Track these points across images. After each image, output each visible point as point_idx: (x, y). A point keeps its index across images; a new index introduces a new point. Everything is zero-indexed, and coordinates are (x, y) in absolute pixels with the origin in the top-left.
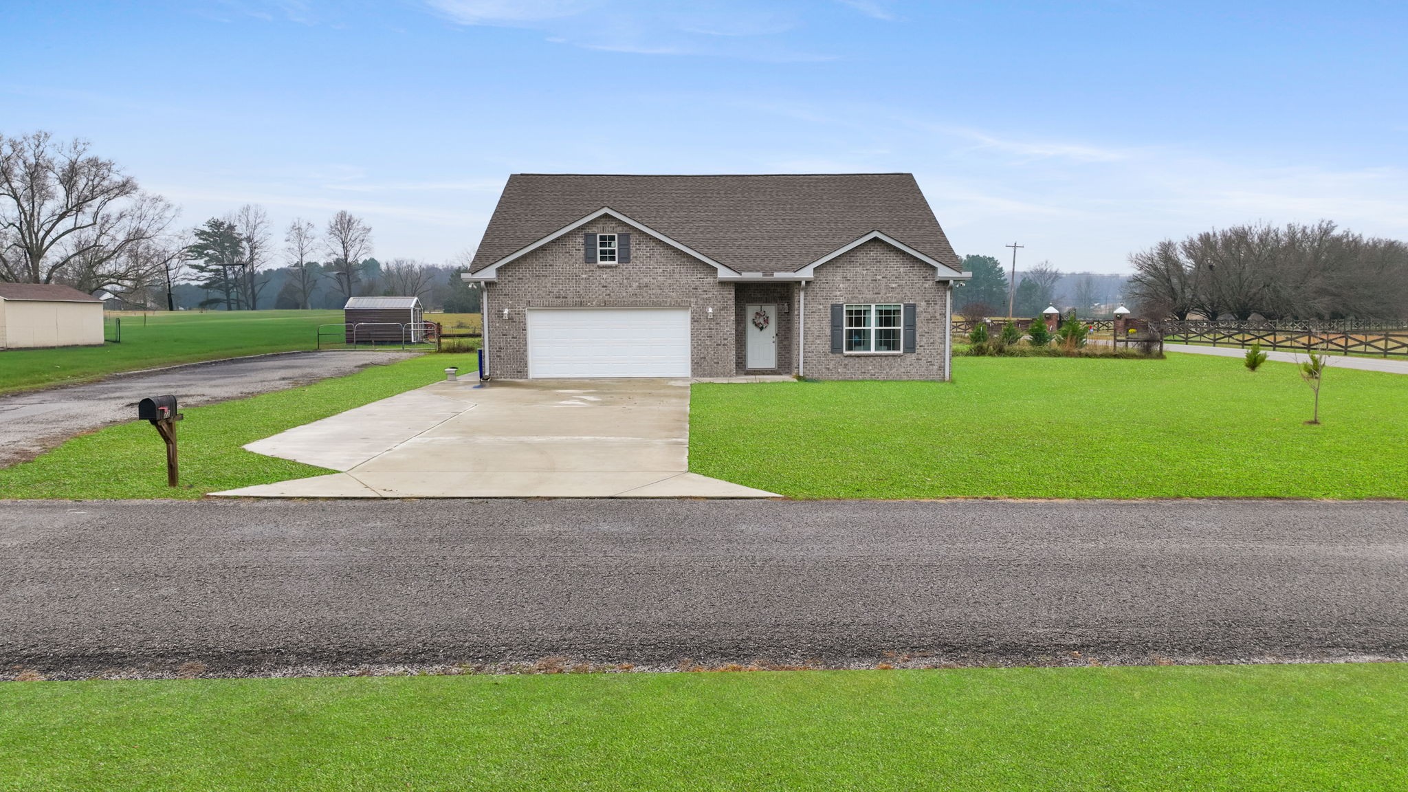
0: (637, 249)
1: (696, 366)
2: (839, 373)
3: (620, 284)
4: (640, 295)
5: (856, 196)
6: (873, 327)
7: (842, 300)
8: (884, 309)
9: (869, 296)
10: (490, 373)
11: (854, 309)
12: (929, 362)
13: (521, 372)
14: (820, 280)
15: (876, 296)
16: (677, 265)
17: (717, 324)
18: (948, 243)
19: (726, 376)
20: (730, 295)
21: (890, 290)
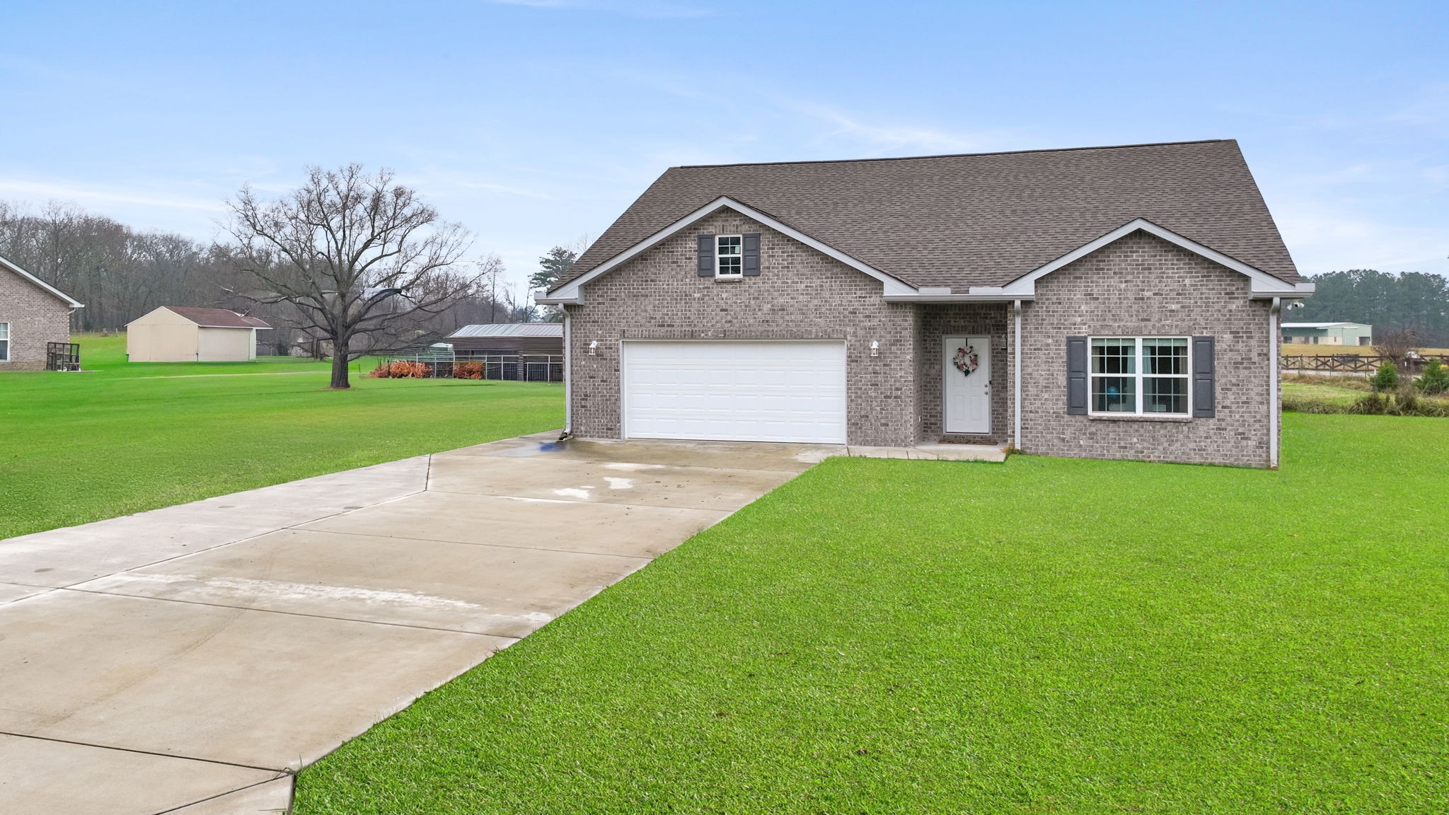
0: (769, 256)
1: (853, 429)
2: (1081, 446)
3: (746, 306)
4: (773, 322)
5: (1137, 175)
6: (1139, 373)
7: (1084, 331)
8: (1157, 344)
9: (1132, 323)
10: (572, 428)
11: (1106, 344)
12: (1240, 434)
13: (611, 429)
14: (1047, 299)
15: (1143, 324)
16: (827, 278)
17: (885, 365)
18: (1279, 237)
19: (900, 445)
20: (908, 322)
21: (1168, 314)
